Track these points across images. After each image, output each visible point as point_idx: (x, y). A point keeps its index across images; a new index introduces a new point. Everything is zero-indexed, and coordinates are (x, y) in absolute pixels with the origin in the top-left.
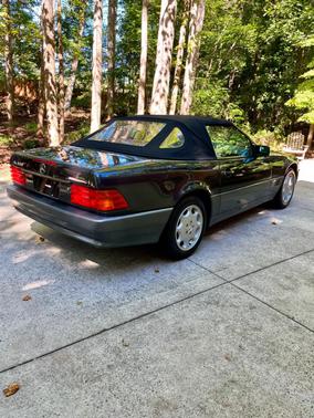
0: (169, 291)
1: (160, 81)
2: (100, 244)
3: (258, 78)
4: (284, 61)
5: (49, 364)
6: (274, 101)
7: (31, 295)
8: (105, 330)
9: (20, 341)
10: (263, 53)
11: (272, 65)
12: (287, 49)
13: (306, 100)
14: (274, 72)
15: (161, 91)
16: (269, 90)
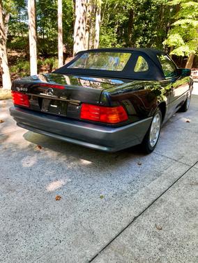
0: (158, 179)
1: (79, 28)
2: (105, 149)
3: (136, 27)
4: (152, 16)
5: (113, 256)
6: (146, 42)
7: (60, 195)
8: (135, 218)
9: (76, 238)
10: (138, 10)
11: (144, 18)
12: (153, 8)
13: (176, 40)
14: (146, 23)
15: (80, 35)
16: (143, 35)
